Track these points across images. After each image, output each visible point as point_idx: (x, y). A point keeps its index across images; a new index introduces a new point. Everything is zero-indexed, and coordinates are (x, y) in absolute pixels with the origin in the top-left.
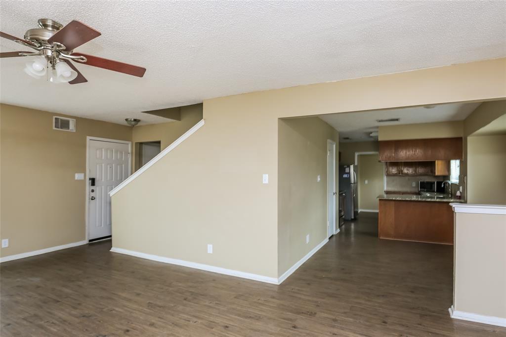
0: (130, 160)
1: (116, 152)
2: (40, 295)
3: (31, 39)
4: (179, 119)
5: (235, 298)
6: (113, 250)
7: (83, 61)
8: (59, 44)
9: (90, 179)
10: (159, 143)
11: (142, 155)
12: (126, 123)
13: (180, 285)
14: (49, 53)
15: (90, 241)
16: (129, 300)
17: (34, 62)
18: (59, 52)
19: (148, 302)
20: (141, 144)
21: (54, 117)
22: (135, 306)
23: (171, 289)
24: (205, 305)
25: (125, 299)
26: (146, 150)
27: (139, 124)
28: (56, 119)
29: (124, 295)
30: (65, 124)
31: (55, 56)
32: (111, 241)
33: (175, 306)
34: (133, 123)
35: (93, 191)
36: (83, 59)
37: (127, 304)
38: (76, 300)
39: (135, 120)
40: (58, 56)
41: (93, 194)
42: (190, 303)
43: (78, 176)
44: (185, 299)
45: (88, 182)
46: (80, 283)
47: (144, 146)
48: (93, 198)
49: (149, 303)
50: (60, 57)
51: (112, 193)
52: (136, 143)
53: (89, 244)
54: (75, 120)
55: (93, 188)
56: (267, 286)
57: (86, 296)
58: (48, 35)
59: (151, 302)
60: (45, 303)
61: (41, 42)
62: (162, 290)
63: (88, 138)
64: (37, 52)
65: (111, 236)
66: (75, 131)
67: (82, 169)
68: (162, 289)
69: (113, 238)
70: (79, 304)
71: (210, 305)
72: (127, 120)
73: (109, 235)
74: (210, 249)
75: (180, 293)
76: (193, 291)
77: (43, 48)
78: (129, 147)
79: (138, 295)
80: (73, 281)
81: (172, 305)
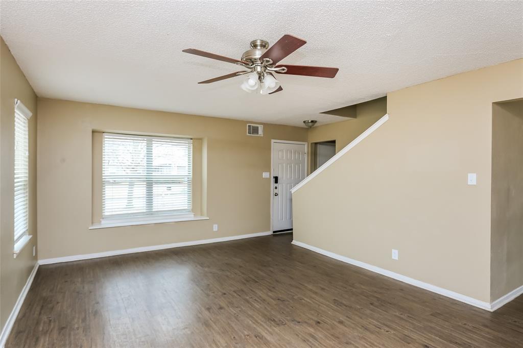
0: (306, 160)
1: (295, 153)
2: (243, 273)
3: (246, 60)
4: (355, 116)
5: (431, 315)
6: (294, 242)
7: (284, 72)
8: (268, 59)
9: (274, 177)
10: (334, 142)
11: (317, 155)
12: (303, 125)
13: (363, 287)
14: (259, 69)
15: (274, 232)
16: (316, 293)
17: (249, 79)
18: (266, 67)
19: (333, 298)
20: (316, 144)
21: (248, 125)
22: (321, 300)
23: (354, 290)
24: (395, 315)
25: (311, 290)
26: (321, 149)
27: (316, 125)
28: (249, 126)
29: (310, 287)
30: (255, 130)
31: (263, 71)
32: (292, 234)
33: (362, 309)
34: (310, 124)
35: (276, 188)
36: (284, 70)
37: (314, 296)
38: (270, 283)
39: (312, 121)
40: (265, 71)
41: (276, 191)
42: (378, 309)
43: (265, 175)
44: (372, 304)
45: (273, 180)
46: (271, 269)
47: (319, 146)
48: (276, 195)
49: (334, 300)
50: (267, 71)
51: (293, 190)
52: (312, 143)
53: (274, 235)
54: (262, 126)
55: (276, 185)
56: (475, 311)
57: (277, 281)
58: (258, 54)
59: (337, 299)
60: (247, 281)
61: (253, 61)
62: (346, 290)
63: (273, 141)
64: (250, 70)
65: (292, 229)
66: (262, 136)
67: (268, 168)
68: (346, 288)
69: (294, 231)
70: (274, 288)
71: (402, 316)
72: (304, 122)
73: (291, 228)
74: (395, 255)
75: (365, 296)
76: (379, 297)
77: (254, 65)
78: (306, 147)
79: (323, 289)
80: (265, 266)
81: (359, 307)
